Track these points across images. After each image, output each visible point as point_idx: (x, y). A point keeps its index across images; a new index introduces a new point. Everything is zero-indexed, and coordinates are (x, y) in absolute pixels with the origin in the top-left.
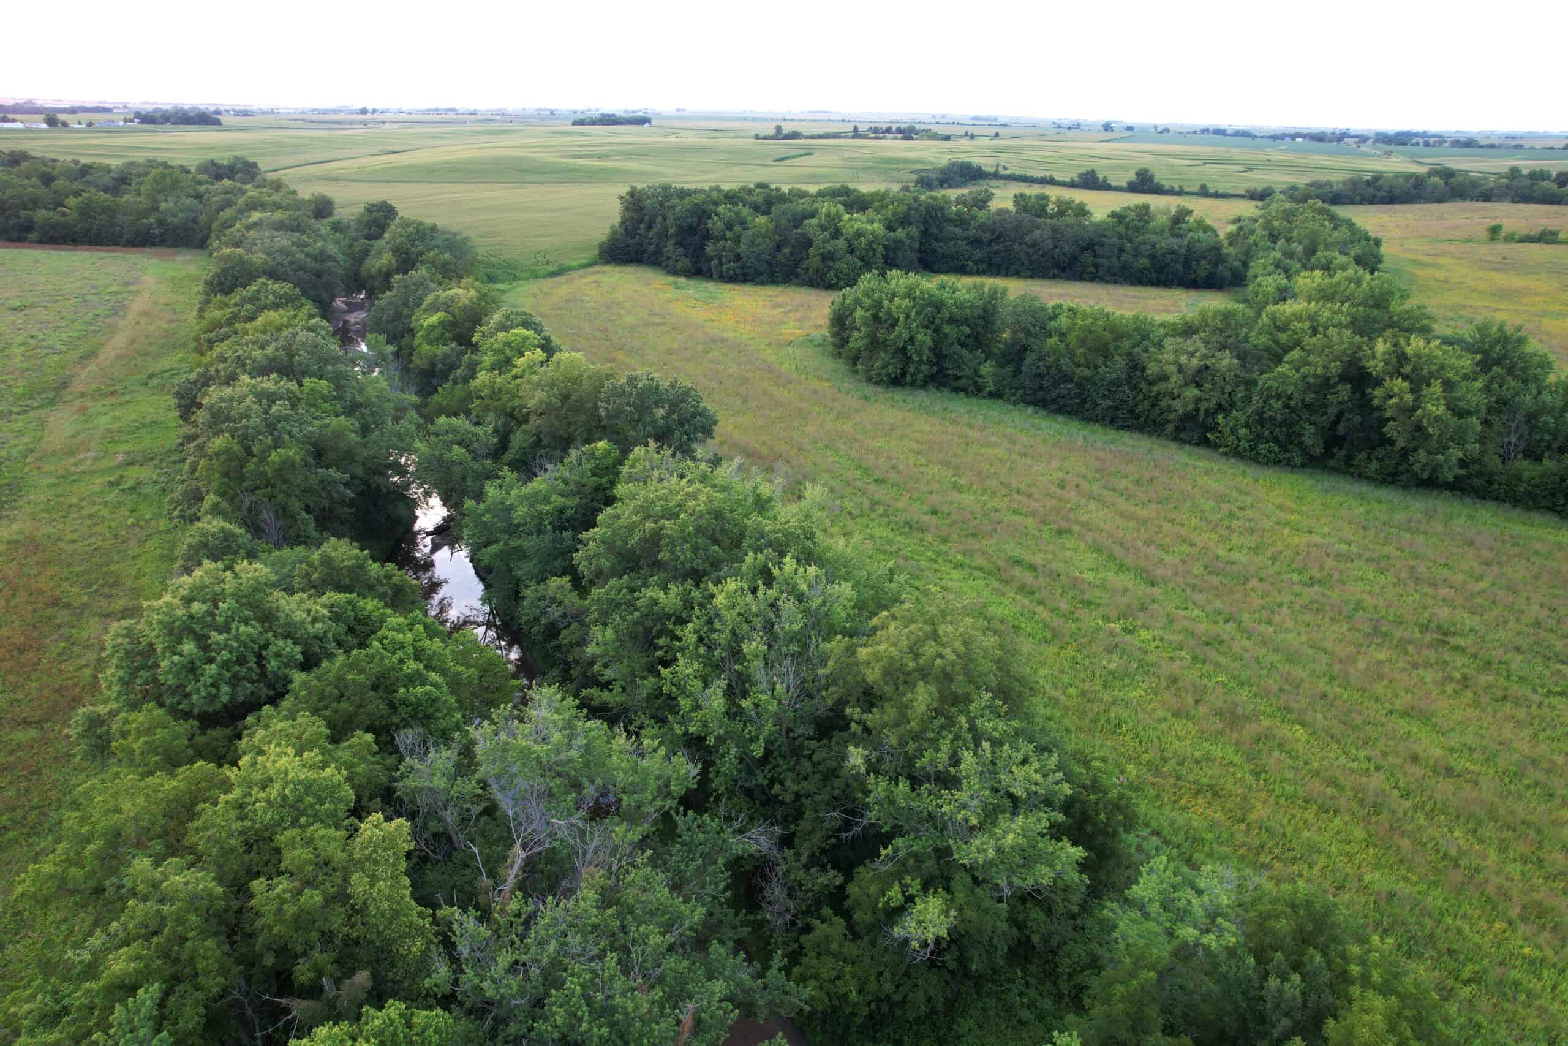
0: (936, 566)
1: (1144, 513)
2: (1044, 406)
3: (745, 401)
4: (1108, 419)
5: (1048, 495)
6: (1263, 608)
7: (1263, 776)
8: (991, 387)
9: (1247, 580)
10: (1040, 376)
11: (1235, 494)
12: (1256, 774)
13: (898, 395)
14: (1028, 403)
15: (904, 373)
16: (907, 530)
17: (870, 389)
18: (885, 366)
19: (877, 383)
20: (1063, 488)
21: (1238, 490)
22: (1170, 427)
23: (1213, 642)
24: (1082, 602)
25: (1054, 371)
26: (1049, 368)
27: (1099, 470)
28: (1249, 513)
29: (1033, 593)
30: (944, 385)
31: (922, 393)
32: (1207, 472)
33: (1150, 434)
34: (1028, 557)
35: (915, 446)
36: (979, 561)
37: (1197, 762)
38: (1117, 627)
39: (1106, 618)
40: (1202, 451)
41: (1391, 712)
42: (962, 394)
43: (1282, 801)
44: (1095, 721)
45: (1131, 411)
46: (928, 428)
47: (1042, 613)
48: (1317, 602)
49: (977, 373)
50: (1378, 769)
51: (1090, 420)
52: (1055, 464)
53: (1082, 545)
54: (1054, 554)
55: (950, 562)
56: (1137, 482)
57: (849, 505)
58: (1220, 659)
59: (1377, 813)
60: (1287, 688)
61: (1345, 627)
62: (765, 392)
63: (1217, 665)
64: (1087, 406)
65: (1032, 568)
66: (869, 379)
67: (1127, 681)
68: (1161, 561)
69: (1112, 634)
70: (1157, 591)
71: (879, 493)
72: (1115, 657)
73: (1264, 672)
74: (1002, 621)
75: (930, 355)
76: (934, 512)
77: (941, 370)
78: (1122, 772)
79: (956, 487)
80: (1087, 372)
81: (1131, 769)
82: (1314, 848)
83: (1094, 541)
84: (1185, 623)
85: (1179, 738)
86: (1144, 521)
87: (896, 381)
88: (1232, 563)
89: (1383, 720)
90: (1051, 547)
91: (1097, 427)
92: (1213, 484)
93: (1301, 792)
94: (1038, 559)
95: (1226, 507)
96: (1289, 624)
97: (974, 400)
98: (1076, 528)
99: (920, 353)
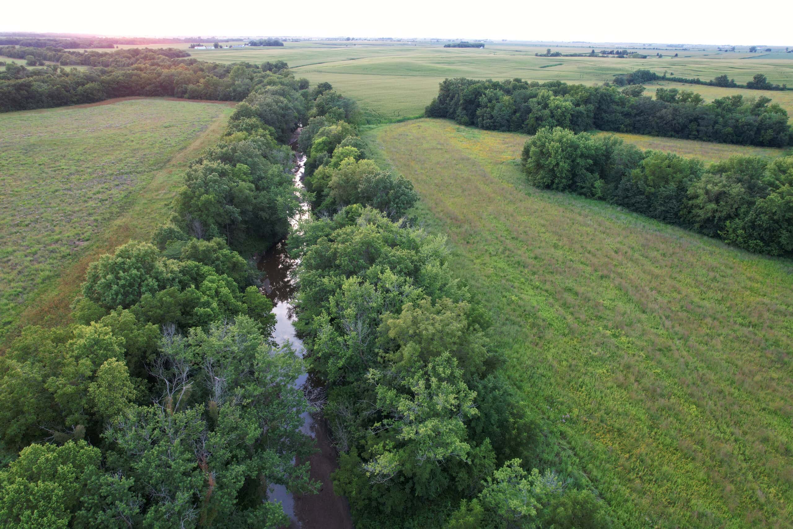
0: (523, 287)
1: (657, 271)
2: (628, 207)
3: (464, 191)
4: (662, 217)
5: (607, 256)
6: (707, 334)
7: (655, 430)
8: (599, 194)
9: (705, 317)
10: (627, 190)
11: (723, 268)
12: (651, 428)
13: (547, 194)
14: (620, 205)
15: (553, 182)
16: (516, 266)
17: (532, 190)
18: (543, 178)
19: (538, 187)
20: (616, 252)
21: (726, 266)
22: (697, 226)
23: (665, 350)
24: (596, 316)
25: (635, 188)
26: (632, 185)
27: (643, 246)
28: (727, 280)
29: (569, 308)
30: (575, 191)
31: (561, 194)
32: (711, 253)
33: (685, 228)
34: (577, 288)
35: (542, 222)
36: (547, 286)
37: (619, 414)
38: (608, 333)
39: (606, 327)
40: (714, 241)
41: (764, 409)
42: (583, 197)
43: (661, 446)
44: (569, 382)
45: (676, 214)
46: (556, 213)
47: (570, 318)
48: (746, 337)
49: (592, 185)
50: (736, 441)
51: (652, 217)
52: (620, 239)
53: (612, 285)
54: (593, 288)
55: (532, 285)
56: (664, 255)
57: (491, 249)
58: (664, 360)
59: (720, 466)
60: (699, 382)
61: (759, 354)
62: (476, 187)
63: (659, 362)
64: (651, 209)
65: (577, 294)
66: (534, 185)
67: (600, 363)
68: (656, 300)
69: (604, 336)
70: (643, 317)
71: (510, 244)
72: (599, 349)
73: (687, 372)
74: (544, 320)
75: (568, 173)
76: (536, 258)
77: (574, 182)
78: (570, 412)
79: (556, 246)
80: (653, 190)
81: (576, 411)
82: (667, 477)
83: (620, 284)
84: (652, 337)
85: (614, 399)
86: (657, 277)
87: (548, 187)
88: (699, 307)
89: (755, 413)
90: (593, 284)
91: (655, 222)
92: (711, 261)
93: (675, 443)
94: (581, 290)
95: (712, 274)
96: (720, 347)
97: (588, 200)
98: (612, 275)
99: (561, 172)
